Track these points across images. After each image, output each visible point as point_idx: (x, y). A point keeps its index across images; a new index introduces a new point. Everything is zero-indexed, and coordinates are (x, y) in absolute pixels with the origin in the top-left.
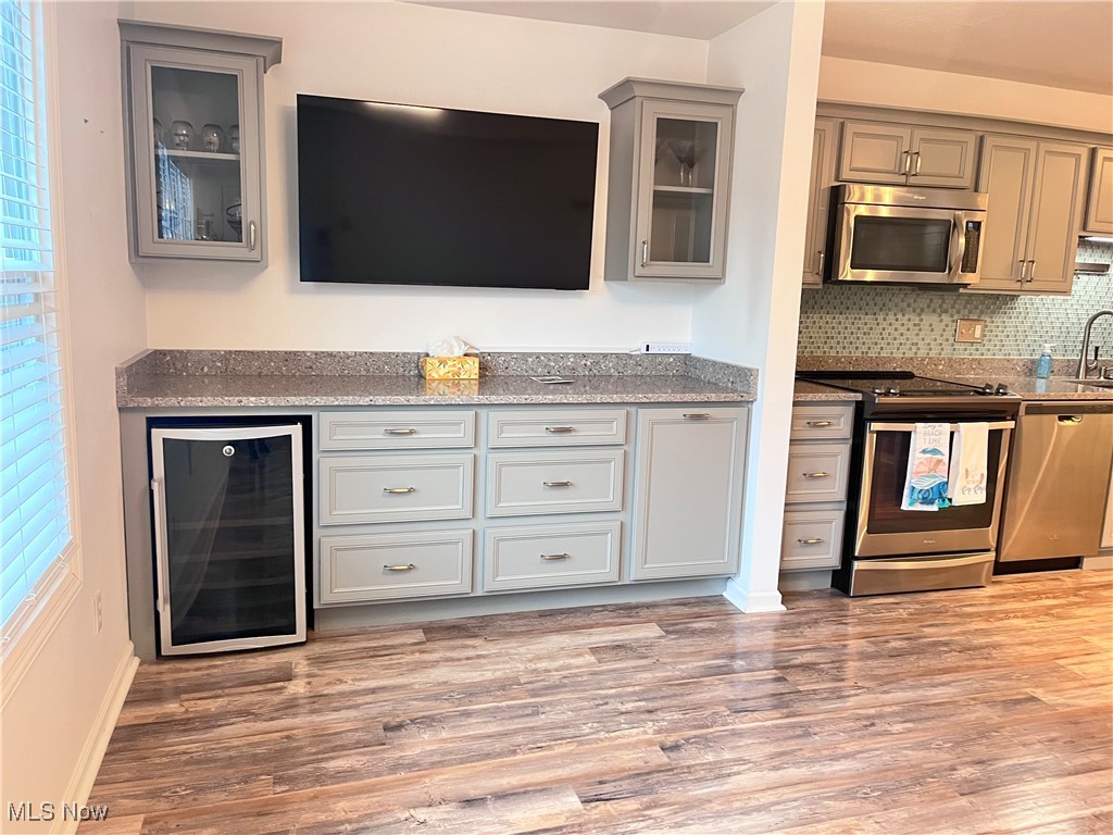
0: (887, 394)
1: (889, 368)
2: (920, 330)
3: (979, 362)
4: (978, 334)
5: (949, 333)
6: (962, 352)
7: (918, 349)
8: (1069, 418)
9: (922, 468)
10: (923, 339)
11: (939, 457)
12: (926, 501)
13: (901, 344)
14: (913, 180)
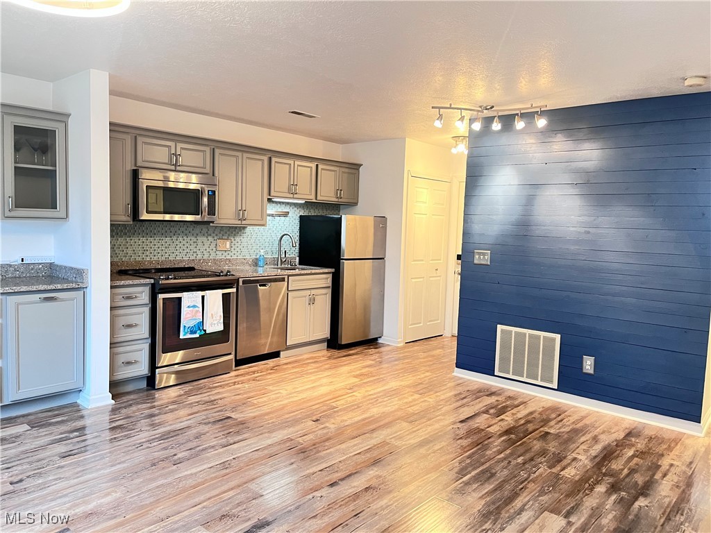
0: (168, 279)
1: (181, 265)
2: (197, 245)
3: (230, 260)
4: (228, 246)
5: (213, 246)
6: (220, 256)
7: (197, 255)
8: (264, 285)
9: (188, 316)
10: (199, 250)
11: (197, 309)
12: (193, 332)
13: (187, 253)
14: (178, 168)
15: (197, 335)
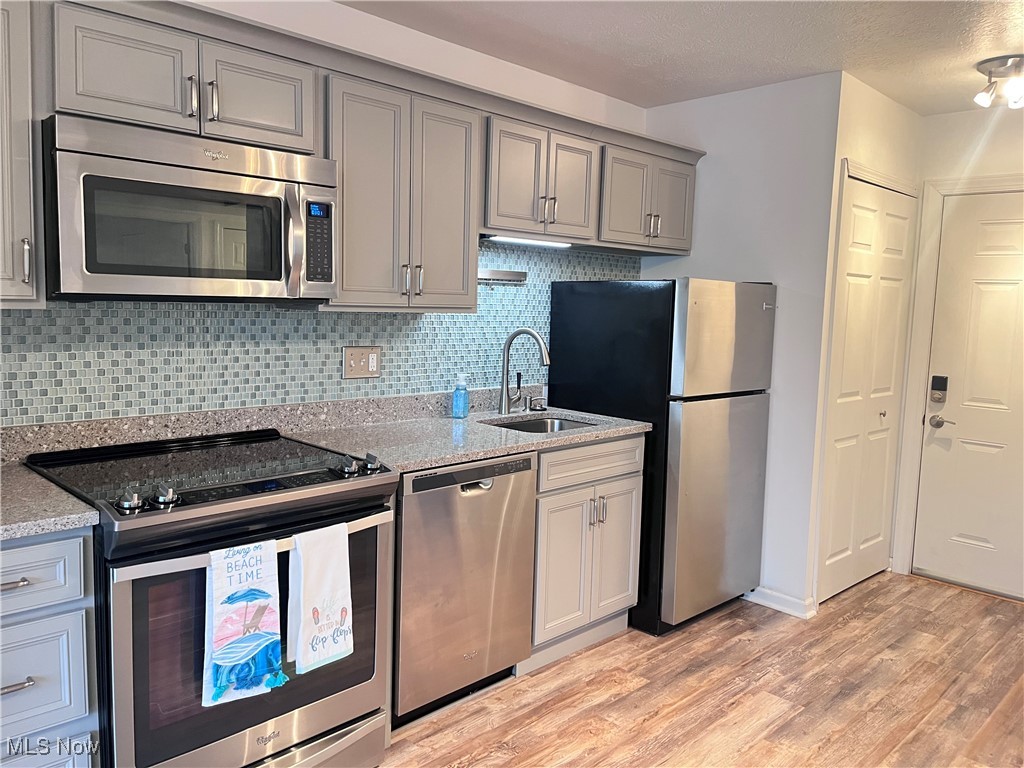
0: (150, 505)
2: (287, 365)
3: (378, 404)
4: (373, 365)
5: (332, 366)
6: (352, 392)
7: (287, 393)
8: (476, 485)
9: (231, 628)
10: (293, 379)
11: (261, 602)
12: (243, 682)
13: (257, 388)
14: (210, 128)
15: (263, 689)
